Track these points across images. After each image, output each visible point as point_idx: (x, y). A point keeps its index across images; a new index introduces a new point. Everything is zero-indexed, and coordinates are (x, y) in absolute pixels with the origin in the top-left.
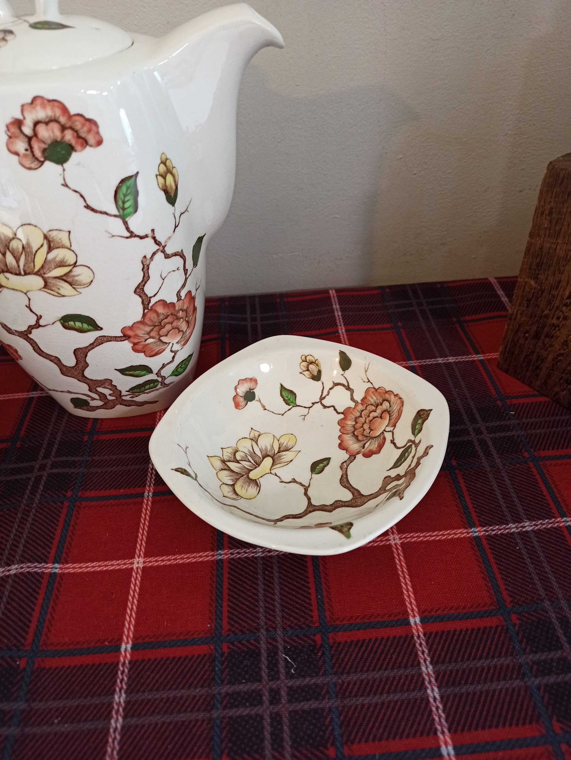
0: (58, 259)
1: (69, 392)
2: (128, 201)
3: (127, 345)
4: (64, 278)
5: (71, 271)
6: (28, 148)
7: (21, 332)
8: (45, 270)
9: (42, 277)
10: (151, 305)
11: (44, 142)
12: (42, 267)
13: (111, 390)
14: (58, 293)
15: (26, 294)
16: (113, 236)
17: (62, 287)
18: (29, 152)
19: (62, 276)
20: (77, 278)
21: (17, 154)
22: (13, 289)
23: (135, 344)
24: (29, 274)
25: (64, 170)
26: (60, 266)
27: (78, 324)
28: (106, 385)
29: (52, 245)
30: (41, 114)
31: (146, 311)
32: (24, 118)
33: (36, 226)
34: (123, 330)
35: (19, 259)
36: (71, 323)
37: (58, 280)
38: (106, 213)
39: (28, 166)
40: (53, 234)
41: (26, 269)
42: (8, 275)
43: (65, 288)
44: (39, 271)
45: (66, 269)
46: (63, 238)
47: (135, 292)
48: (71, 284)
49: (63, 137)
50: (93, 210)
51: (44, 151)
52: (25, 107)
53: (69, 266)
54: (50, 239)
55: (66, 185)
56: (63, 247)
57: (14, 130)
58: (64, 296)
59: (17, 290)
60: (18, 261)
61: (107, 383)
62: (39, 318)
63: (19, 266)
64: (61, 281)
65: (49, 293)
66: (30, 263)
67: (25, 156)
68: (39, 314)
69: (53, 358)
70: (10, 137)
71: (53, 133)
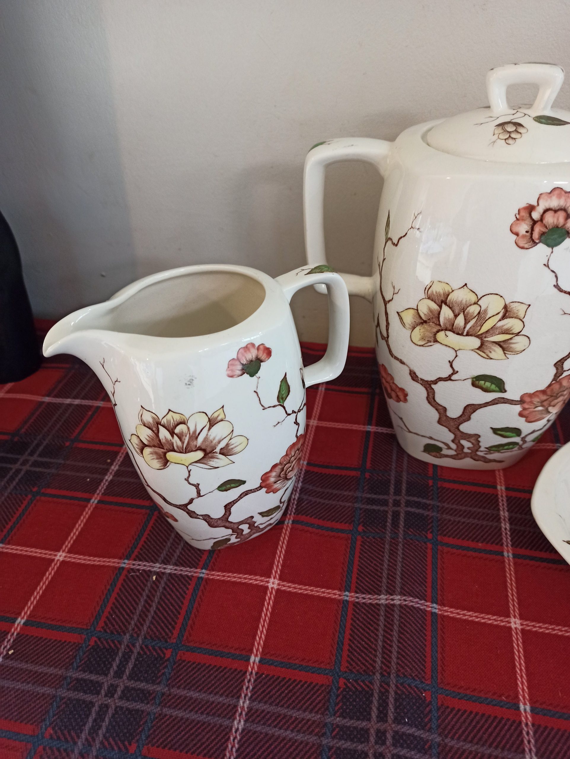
0: (505, 327)
1: (431, 438)
3: (518, 408)
4: (502, 344)
5: (511, 339)
6: (530, 230)
7: (427, 381)
8: (487, 335)
9: (482, 340)
10: (561, 377)
11: (546, 227)
12: (487, 332)
13: (473, 444)
14: (487, 355)
15: (456, 351)
16: (565, 314)
17: (494, 351)
18: (528, 234)
19: (500, 342)
20: (512, 346)
21: (517, 234)
22: (446, 345)
23: (524, 409)
24: (471, 335)
25: (552, 252)
26: (504, 333)
27: (488, 384)
28: (472, 440)
29: (507, 315)
30: (554, 203)
31: (554, 382)
32: (538, 205)
33: (501, 297)
35: (469, 322)
36: (482, 382)
37: (494, 344)
39: (521, 245)
40: (514, 305)
41: (471, 330)
42: (449, 333)
43: (498, 352)
44: (482, 334)
45: (507, 337)
46: (520, 310)
47: (555, 365)
48: (504, 349)
49: (564, 225)
51: (542, 234)
52: (542, 196)
53: (513, 334)
54: (508, 310)
55: (547, 266)
56: (517, 317)
57: (524, 214)
58: (491, 359)
59: (449, 347)
60: (466, 322)
61: (476, 438)
62: (455, 372)
63: (465, 328)
64: (497, 346)
65: (479, 355)
66: (477, 327)
67: (524, 236)
68: (456, 369)
69: (440, 408)
70: (517, 219)
71: (558, 220)
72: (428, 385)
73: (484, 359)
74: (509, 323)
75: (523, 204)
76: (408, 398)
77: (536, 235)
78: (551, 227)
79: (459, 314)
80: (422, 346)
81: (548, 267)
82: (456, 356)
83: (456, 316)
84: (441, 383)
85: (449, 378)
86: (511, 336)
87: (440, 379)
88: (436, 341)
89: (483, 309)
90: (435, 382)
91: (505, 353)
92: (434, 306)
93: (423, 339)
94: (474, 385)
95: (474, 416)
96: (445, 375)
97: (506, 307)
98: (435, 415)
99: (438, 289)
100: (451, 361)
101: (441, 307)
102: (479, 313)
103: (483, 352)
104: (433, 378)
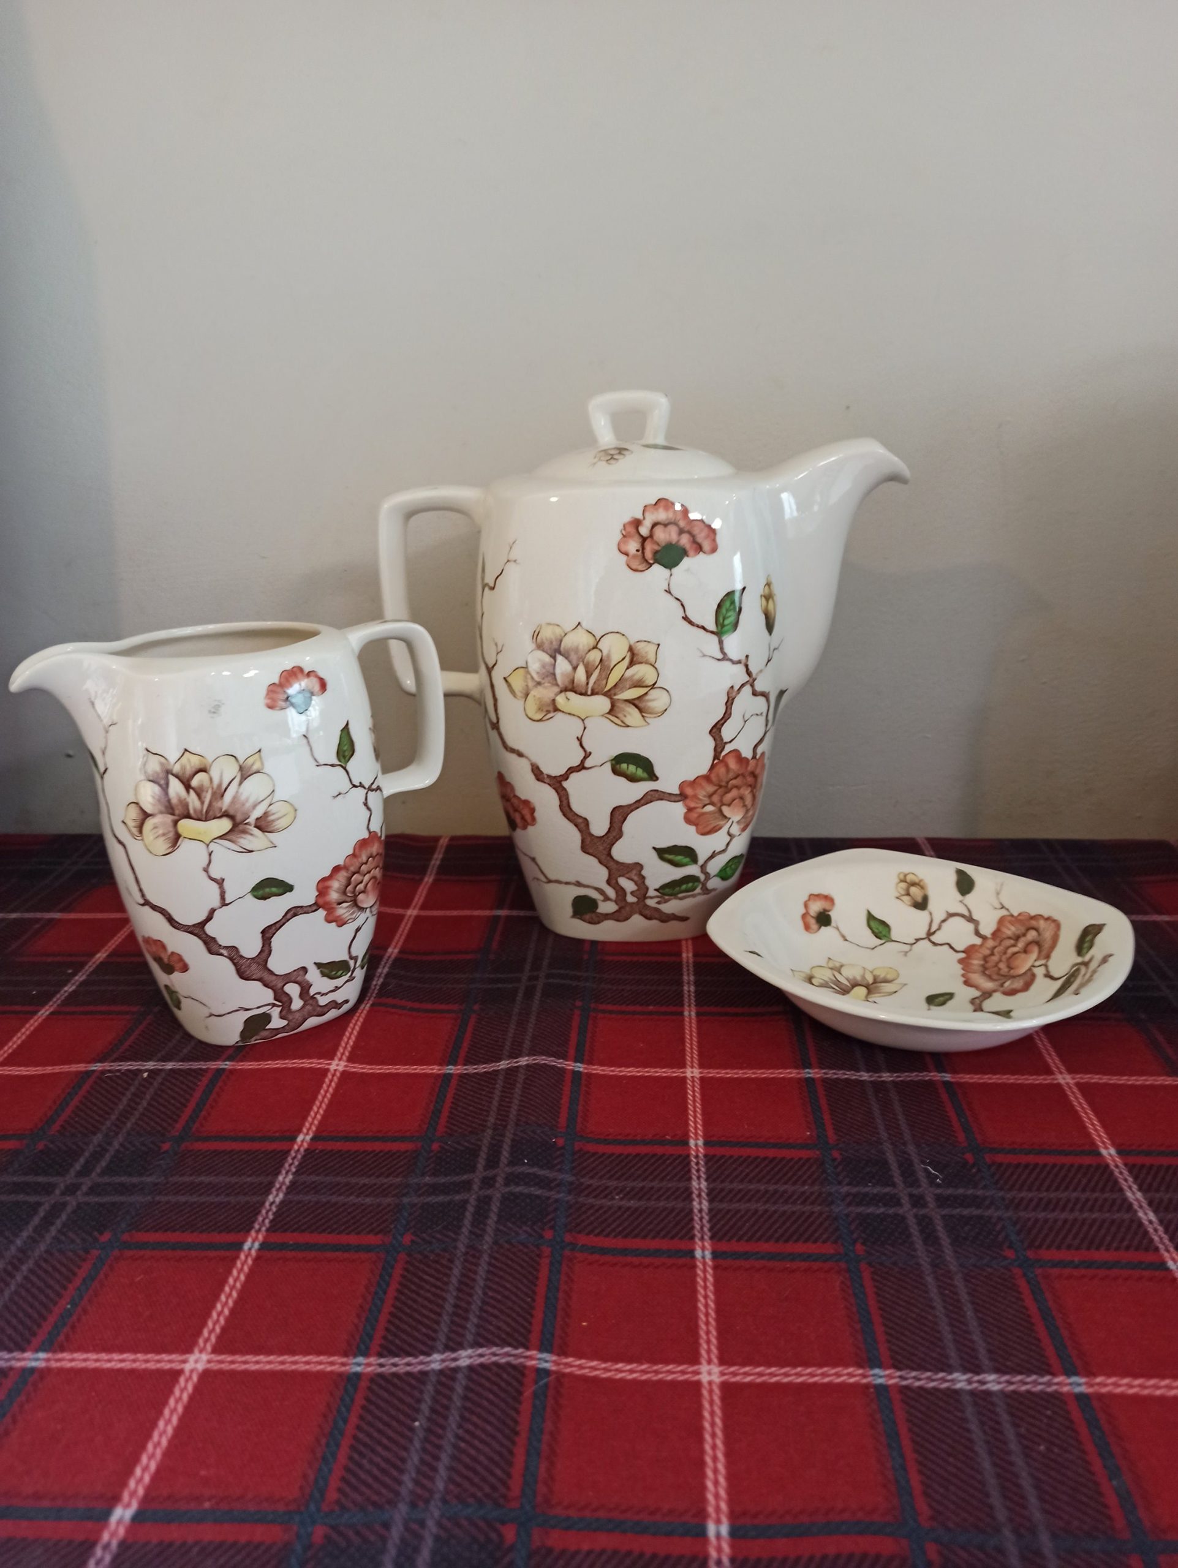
0: (637, 677)
1: (578, 884)
2: (730, 617)
3: (679, 809)
4: (636, 702)
5: (646, 694)
6: (641, 549)
7: (555, 777)
8: (617, 690)
9: (611, 698)
10: (723, 754)
11: (658, 544)
12: (615, 686)
13: (636, 883)
14: (622, 722)
15: (583, 720)
16: (704, 656)
17: (629, 713)
18: (640, 553)
20: (650, 704)
21: (626, 554)
22: (569, 714)
23: (690, 810)
24: (597, 694)
25: (671, 575)
26: (635, 687)
27: (632, 769)
28: (633, 875)
29: (635, 659)
30: (662, 515)
31: (716, 762)
32: (644, 518)
33: (623, 635)
34: (682, 786)
35: (592, 674)
36: (624, 766)
37: (628, 704)
38: (703, 628)
39: (634, 567)
40: (641, 646)
41: (596, 686)
42: (571, 695)
43: (632, 715)
44: (609, 690)
45: (642, 691)
46: (648, 651)
47: (710, 732)
48: (641, 710)
49: (678, 541)
50: (691, 623)
51: (656, 553)
52: (648, 508)
53: (647, 687)
54: (635, 652)
55: (668, 592)
56: (647, 663)
57: (631, 530)
58: (628, 726)
59: (574, 715)
60: (588, 676)
61: (635, 870)
63: (587, 684)
65: (612, 721)
66: (603, 680)
67: (634, 556)
68: (588, 750)
69: (580, 821)
70: (624, 536)
71: (670, 535)
72: (557, 783)
73: (622, 728)
74: (640, 671)
75: (627, 518)
76: (536, 814)
77: (649, 555)
78: (663, 544)
79: (577, 666)
80: (540, 720)
81: (670, 593)
82: (585, 728)
83: (575, 668)
84: (574, 776)
85: (581, 767)
86: (645, 690)
87: (572, 770)
88: (556, 710)
89: (605, 653)
90: (566, 776)
91: (643, 716)
92: (547, 659)
93: (540, 709)
94: (616, 772)
95: (627, 827)
96: (576, 762)
97: (631, 649)
98: (575, 836)
99: (547, 634)
100: (580, 737)
101: (554, 658)
102: (601, 660)
103: (616, 717)
104: (562, 771)
